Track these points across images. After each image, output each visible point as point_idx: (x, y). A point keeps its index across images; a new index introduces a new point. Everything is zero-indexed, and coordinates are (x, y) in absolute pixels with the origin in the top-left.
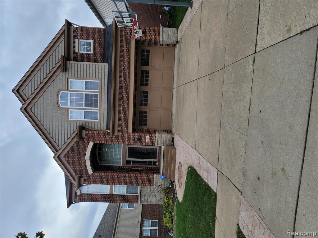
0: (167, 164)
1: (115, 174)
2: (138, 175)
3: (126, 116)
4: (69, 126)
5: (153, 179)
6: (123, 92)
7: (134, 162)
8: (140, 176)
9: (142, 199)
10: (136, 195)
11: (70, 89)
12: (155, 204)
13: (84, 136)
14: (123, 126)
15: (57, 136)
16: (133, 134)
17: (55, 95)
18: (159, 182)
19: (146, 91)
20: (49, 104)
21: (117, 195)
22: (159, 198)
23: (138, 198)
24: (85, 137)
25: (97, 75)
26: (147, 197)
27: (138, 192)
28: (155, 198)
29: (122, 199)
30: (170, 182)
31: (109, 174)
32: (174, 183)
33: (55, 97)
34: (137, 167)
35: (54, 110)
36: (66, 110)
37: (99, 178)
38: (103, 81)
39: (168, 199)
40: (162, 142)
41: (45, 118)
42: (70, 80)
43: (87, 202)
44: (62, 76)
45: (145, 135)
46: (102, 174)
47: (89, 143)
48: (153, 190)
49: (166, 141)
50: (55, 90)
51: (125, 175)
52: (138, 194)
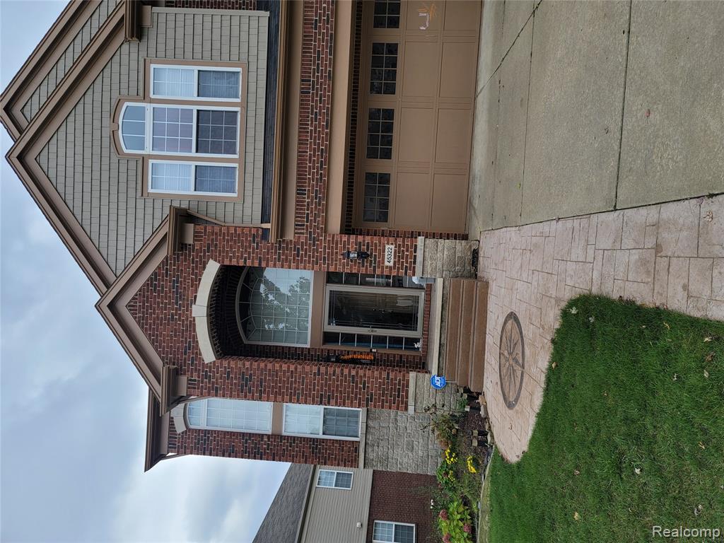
0: (454, 337)
1: (285, 367)
2: (357, 373)
3: (321, 178)
4: (149, 211)
5: (408, 386)
6: (313, 99)
7: (348, 338)
8: (365, 375)
9: (371, 455)
10: (353, 442)
11: (152, 96)
12: (409, 472)
13: (191, 242)
14: (312, 212)
15: (112, 243)
16: (345, 238)
17: (106, 115)
18: (426, 396)
19: (387, 110)
20: (88, 144)
21: (294, 438)
22: (425, 454)
23: (357, 450)
24: (194, 246)
25: (235, 50)
26: (386, 450)
27: (357, 432)
28: (410, 454)
29: (308, 452)
30: (466, 396)
31: (266, 366)
32: (480, 400)
33: (107, 121)
34: (355, 353)
35: (105, 160)
36: (140, 162)
37: (236, 379)
38: (253, 68)
39: (457, 455)
40: (439, 264)
41: (78, 187)
42: (153, 66)
43: (204, 454)
44: (127, 53)
45: (384, 240)
46: (244, 365)
47: (207, 266)
48: (406, 428)
49: (452, 262)
50: (106, 100)
51: (315, 369)
52: (357, 437)
